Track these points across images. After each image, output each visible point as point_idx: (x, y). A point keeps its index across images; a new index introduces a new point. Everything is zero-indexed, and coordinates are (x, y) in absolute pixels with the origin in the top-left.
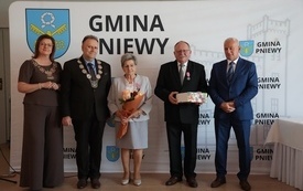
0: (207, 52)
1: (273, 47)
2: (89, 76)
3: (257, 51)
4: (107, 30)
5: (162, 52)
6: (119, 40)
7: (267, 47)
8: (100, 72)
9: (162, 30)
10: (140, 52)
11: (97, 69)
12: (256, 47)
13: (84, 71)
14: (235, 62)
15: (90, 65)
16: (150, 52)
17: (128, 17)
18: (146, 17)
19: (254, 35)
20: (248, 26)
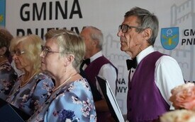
3: (183, 41)
4: (34, 19)
6: (42, 30)
9: (81, 17)
17: (51, 3)
18: (66, 2)
19: (180, 19)
20: (172, 7)
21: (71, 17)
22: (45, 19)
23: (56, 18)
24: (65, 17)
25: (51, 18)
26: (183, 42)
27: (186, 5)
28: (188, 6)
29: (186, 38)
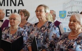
19: (67, 8)
20: (63, 4)
21: (18, 5)
22: (4, 5)
23: (11, 5)
24: (15, 5)
25: (8, 5)
26: (68, 16)
27: (69, 3)
28: (69, 4)
29: (69, 14)
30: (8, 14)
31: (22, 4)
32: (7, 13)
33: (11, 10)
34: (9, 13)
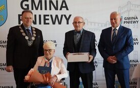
0: (95, 23)
1: (134, 20)
2: (27, 38)
3: (125, 22)
5: (68, 23)
6: (40, 16)
7: (130, 20)
8: (35, 35)
10: (54, 23)
11: (33, 33)
12: (123, 20)
13: (24, 34)
14: (117, 28)
15: (28, 30)
16: (60, 23)
17: (46, 1)
18: (57, 1)
19: (123, 13)
21: (61, 9)
22: (41, 9)
23: (50, 9)
24: (56, 9)
25: (46, 9)
28: (126, 7)
30: (47, 22)
31: (66, 7)
32: (45, 19)
33: (51, 16)
34: (48, 19)
